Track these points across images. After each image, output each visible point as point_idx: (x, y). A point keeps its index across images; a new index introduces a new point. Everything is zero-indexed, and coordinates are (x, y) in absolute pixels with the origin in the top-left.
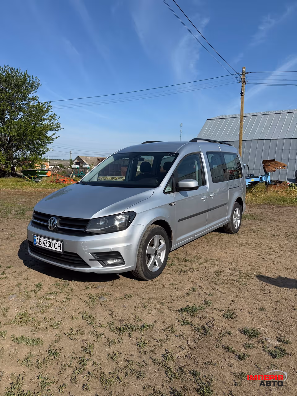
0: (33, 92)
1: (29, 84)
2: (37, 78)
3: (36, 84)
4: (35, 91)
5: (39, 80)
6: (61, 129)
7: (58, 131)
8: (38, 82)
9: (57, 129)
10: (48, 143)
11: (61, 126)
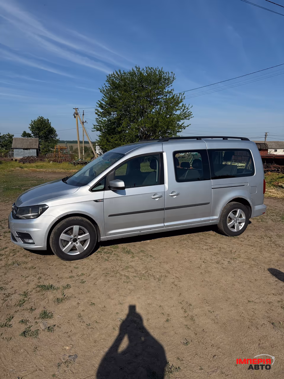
0: (169, 86)
1: (166, 79)
2: (172, 73)
3: (172, 79)
4: (171, 85)
5: (174, 74)
6: (192, 117)
7: (189, 119)
8: (173, 76)
9: (188, 118)
10: (179, 131)
11: (192, 114)
